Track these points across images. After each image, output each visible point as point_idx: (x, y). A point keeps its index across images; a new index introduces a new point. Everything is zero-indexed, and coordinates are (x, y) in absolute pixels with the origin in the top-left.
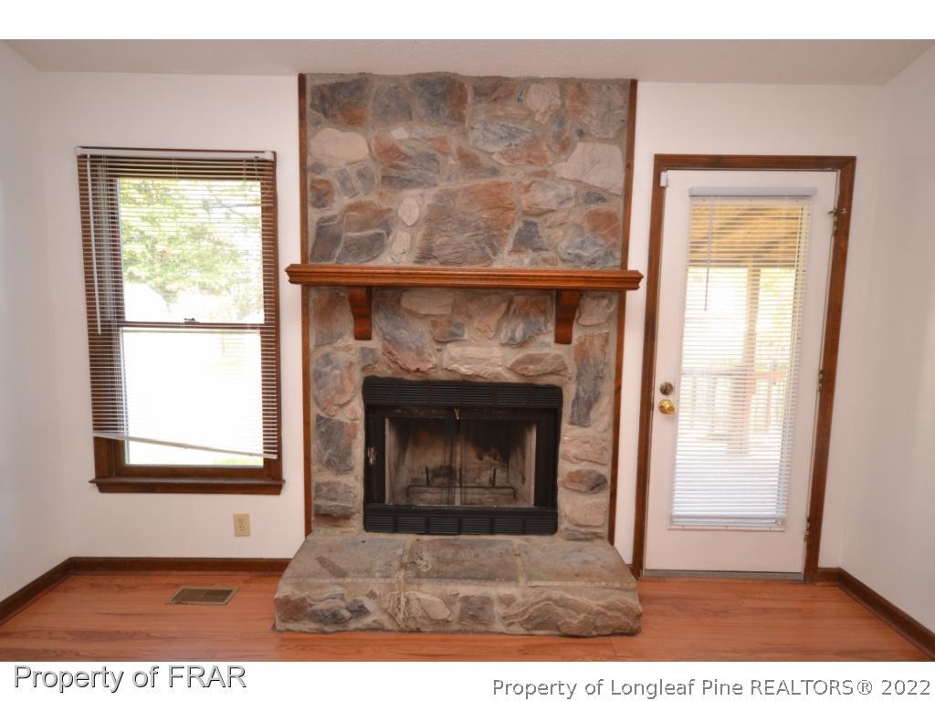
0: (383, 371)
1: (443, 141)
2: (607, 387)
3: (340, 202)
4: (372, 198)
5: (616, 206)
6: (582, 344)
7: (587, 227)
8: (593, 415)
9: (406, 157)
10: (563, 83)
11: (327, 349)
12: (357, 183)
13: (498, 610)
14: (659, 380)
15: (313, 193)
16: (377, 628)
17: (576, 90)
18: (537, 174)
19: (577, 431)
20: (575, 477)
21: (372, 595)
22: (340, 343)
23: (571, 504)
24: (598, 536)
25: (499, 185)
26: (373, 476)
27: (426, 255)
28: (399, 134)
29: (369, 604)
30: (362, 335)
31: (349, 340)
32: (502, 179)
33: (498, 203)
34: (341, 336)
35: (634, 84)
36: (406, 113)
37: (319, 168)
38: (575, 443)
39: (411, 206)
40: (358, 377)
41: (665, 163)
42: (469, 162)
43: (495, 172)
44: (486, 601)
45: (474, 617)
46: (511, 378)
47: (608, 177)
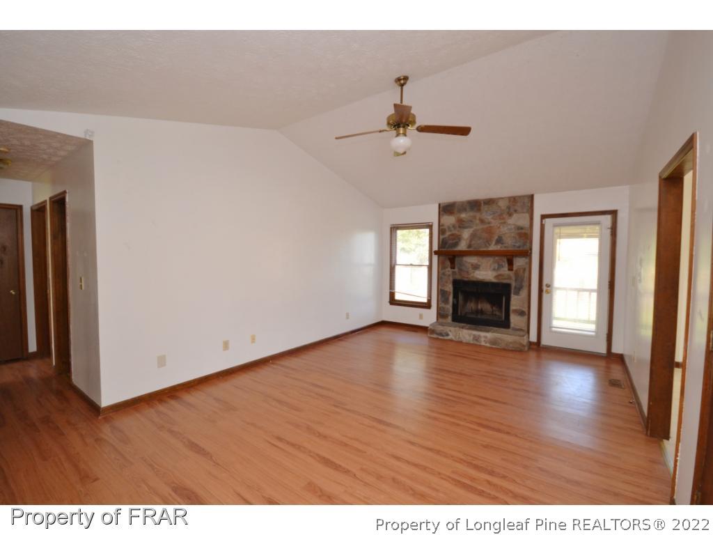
0: (458, 277)
1: (475, 217)
2: (525, 284)
3: (448, 234)
4: (457, 232)
5: (529, 232)
6: (516, 271)
7: (517, 237)
8: (521, 292)
9: (464, 221)
10: (510, 198)
11: (443, 271)
12: (452, 229)
13: (483, 339)
14: (545, 282)
15: (442, 231)
16: (451, 340)
17: (513, 200)
18: (501, 223)
19: (516, 297)
20: (515, 311)
21: (450, 331)
22: (447, 270)
23: (515, 320)
24: (521, 330)
25: (490, 227)
26: (455, 307)
27: (470, 246)
28: (463, 216)
29: (449, 333)
30: (453, 268)
31: (449, 269)
32: (492, 225)
33: (489, 231)
34: (447, 268)
35: (532, 196)
36: (465, 210)
37: (443, 225)
38: (516, 302)
39: (466, 234)
40: (451, 279)
41: (543, 217)
42: (482, 221)
43: (489, 223)
44: (479, 336)
45: (477, 340)
46: (494, 280)
47: (525, 223)
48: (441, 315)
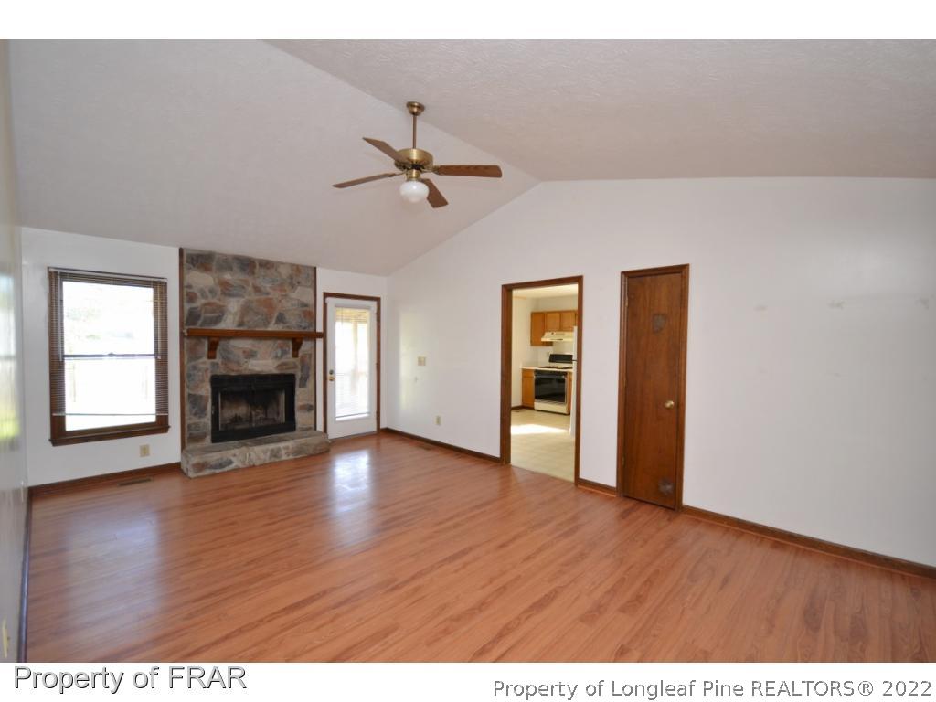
0: (221, 371)
1: (246, 281)
2: (311, 372)
3: (200, 302)
4: (215, 300)
5: (312, 309)
6: (302, 357)
7: (302, 317)
8: (307, 383)
9: (232, 286)
10: (292, 265)
11: (193, 363)
12: (210, 295)
13: (283, 452)
14: (329, 369)
15: (187, 295)
16: (236, 470)
17: (297, 269)
18: (282, 295)
19: (302, 389)
20: (303, 407)
22: (201, 361)
23: (301, 418)
24: (310, 428)
25: (270, 299)
27: (241, 324)
28: (228, 276)
29: (233, 459)
30: (212, 356)
31: (205, 359)
32: (270, 296)
33: (269, 304)
34: (201, 357)
35: (315, 268)
36: (231, 269)
37: (190, 287)
38: (301, 396)
39: (234, 306)
40: (209, 375)
41: (326, 295)
42: (257, 289)
43: (267, 294)
44: (279, 449)
45: (275, 456)
46: (275, 371)
47: (308, 299)
48: (189, 437)
